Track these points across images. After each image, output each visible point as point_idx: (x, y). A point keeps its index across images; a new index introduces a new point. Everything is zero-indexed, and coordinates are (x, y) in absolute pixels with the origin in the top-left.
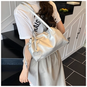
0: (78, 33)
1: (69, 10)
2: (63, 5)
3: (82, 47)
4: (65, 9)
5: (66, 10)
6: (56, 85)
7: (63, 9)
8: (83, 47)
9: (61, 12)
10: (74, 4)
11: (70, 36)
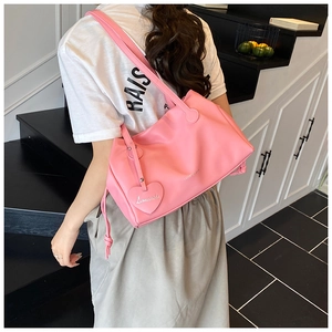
0: (303, 139)
1: (276, 50)
2: (254, 30)
3: (313, 190)
4: (263, 45)
5: (264, 48)
6: (196, 325)
7: (254, 43)
8: (317, 190)
9: (247, 54)
10: (296, 29)
11: (270, 148)
